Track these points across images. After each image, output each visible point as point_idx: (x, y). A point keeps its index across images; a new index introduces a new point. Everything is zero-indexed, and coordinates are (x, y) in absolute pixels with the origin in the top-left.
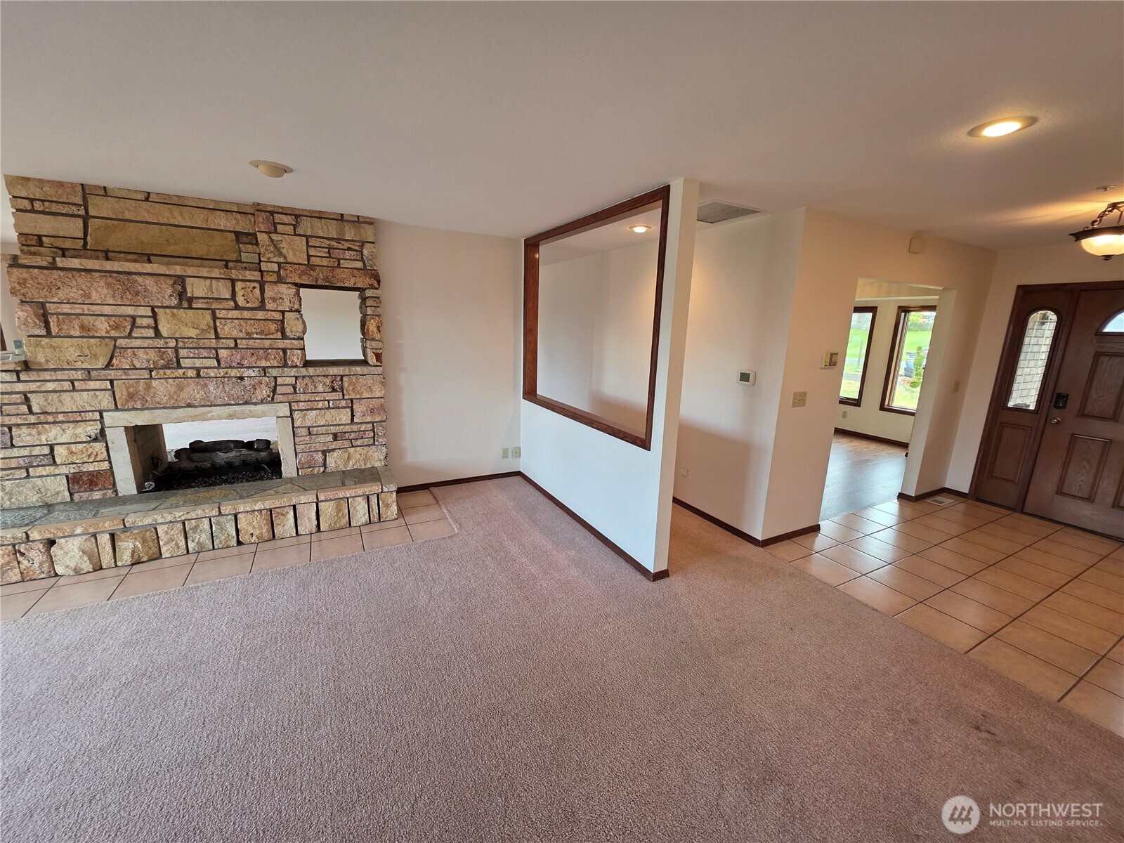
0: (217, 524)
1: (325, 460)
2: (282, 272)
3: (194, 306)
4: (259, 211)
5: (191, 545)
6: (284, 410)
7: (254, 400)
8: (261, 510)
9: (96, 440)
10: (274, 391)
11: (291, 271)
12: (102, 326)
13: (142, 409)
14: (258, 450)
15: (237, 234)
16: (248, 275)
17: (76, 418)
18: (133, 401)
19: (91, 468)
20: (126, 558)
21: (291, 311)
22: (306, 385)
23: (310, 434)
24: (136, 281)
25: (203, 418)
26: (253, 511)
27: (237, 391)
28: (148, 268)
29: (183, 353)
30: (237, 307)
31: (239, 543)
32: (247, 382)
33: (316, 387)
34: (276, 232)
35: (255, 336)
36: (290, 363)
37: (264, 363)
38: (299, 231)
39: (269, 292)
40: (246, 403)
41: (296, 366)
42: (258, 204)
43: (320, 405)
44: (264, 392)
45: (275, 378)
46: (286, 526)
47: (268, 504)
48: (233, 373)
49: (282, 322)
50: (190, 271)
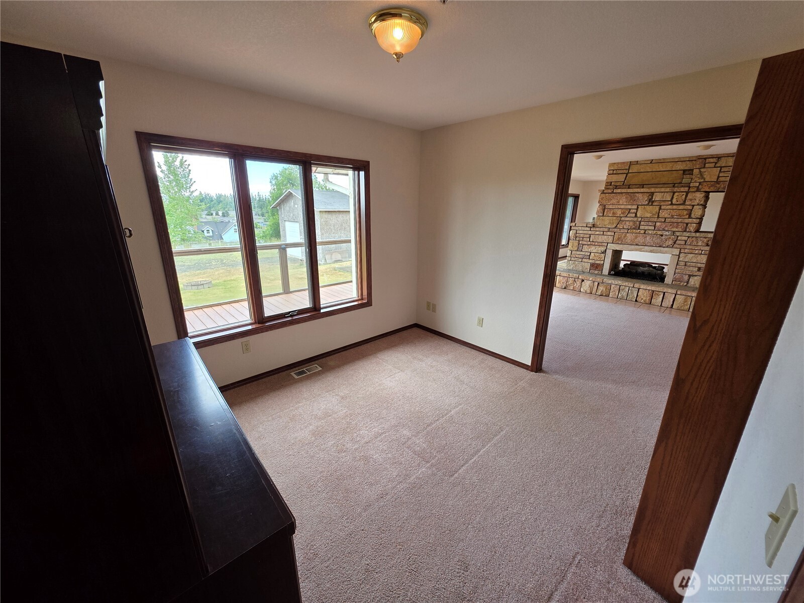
0: (631, 290)
1: (689, 280)
2: (700, 187)
3: (654, 204)
4: (699, 159)
5: (620, 295)
6: (676, 252)
7: (664, 246)
8: (649, 290)
9: (603, 253)
10: (675, 243)
11: (705, 186)
12: (619, 212)
13: (620, 244)
14: (657, 270)
15: (684, 171)
16: (682, 189)
17: (600, 244)
18: (620, 241)
19: (598, 262)
20: (599, 293)
21: (698, 205)
22: (693, 241)
23: (685, 265)
24: (636, 196)
25: (640, 250)
26: (646, 289)
27: (658, 241)
28: (642, 190)
29: (642, 223)
30: (672, 204)
31: (636, 301)
32: (663, 237)
33: (697, 243)
34: (704, 167)
35: (675, 217)
36: (688, 230)
37: (675, 229)
38: (718, 165)
39: (690, 196)
40: (660, 246)
41: (691, 232)
42: (699, 156)
43: (697, 252)
44: (670, 242)
45: (678, 236)
46: (657, 300)
47: (653, 288)
48: (659, 233)
49: (691, 210)
50: (657, 190)
